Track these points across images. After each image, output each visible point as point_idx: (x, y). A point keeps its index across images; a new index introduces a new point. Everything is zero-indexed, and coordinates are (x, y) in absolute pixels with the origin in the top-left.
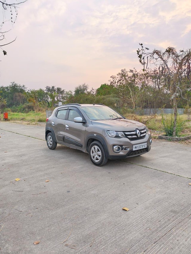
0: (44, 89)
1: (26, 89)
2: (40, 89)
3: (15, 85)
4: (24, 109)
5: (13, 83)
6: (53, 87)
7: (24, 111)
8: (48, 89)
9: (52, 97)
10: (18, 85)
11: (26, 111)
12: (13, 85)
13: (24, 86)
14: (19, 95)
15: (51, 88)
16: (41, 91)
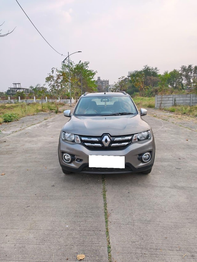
0: (179, 69)
1: (158, 72)
2: (174, 70)
3: (147, 68)
4: (152, 93)
5: (146, 66)
6: (190, 66)
7: (151, 95)
8: (184, 69)
9: (188, 78)
10: (151, 68)
11: (153, 95)
12: (145, 68)
13: (156, 68)
14: (150, 79)
15: (187, 68)
16: (174, 72)
